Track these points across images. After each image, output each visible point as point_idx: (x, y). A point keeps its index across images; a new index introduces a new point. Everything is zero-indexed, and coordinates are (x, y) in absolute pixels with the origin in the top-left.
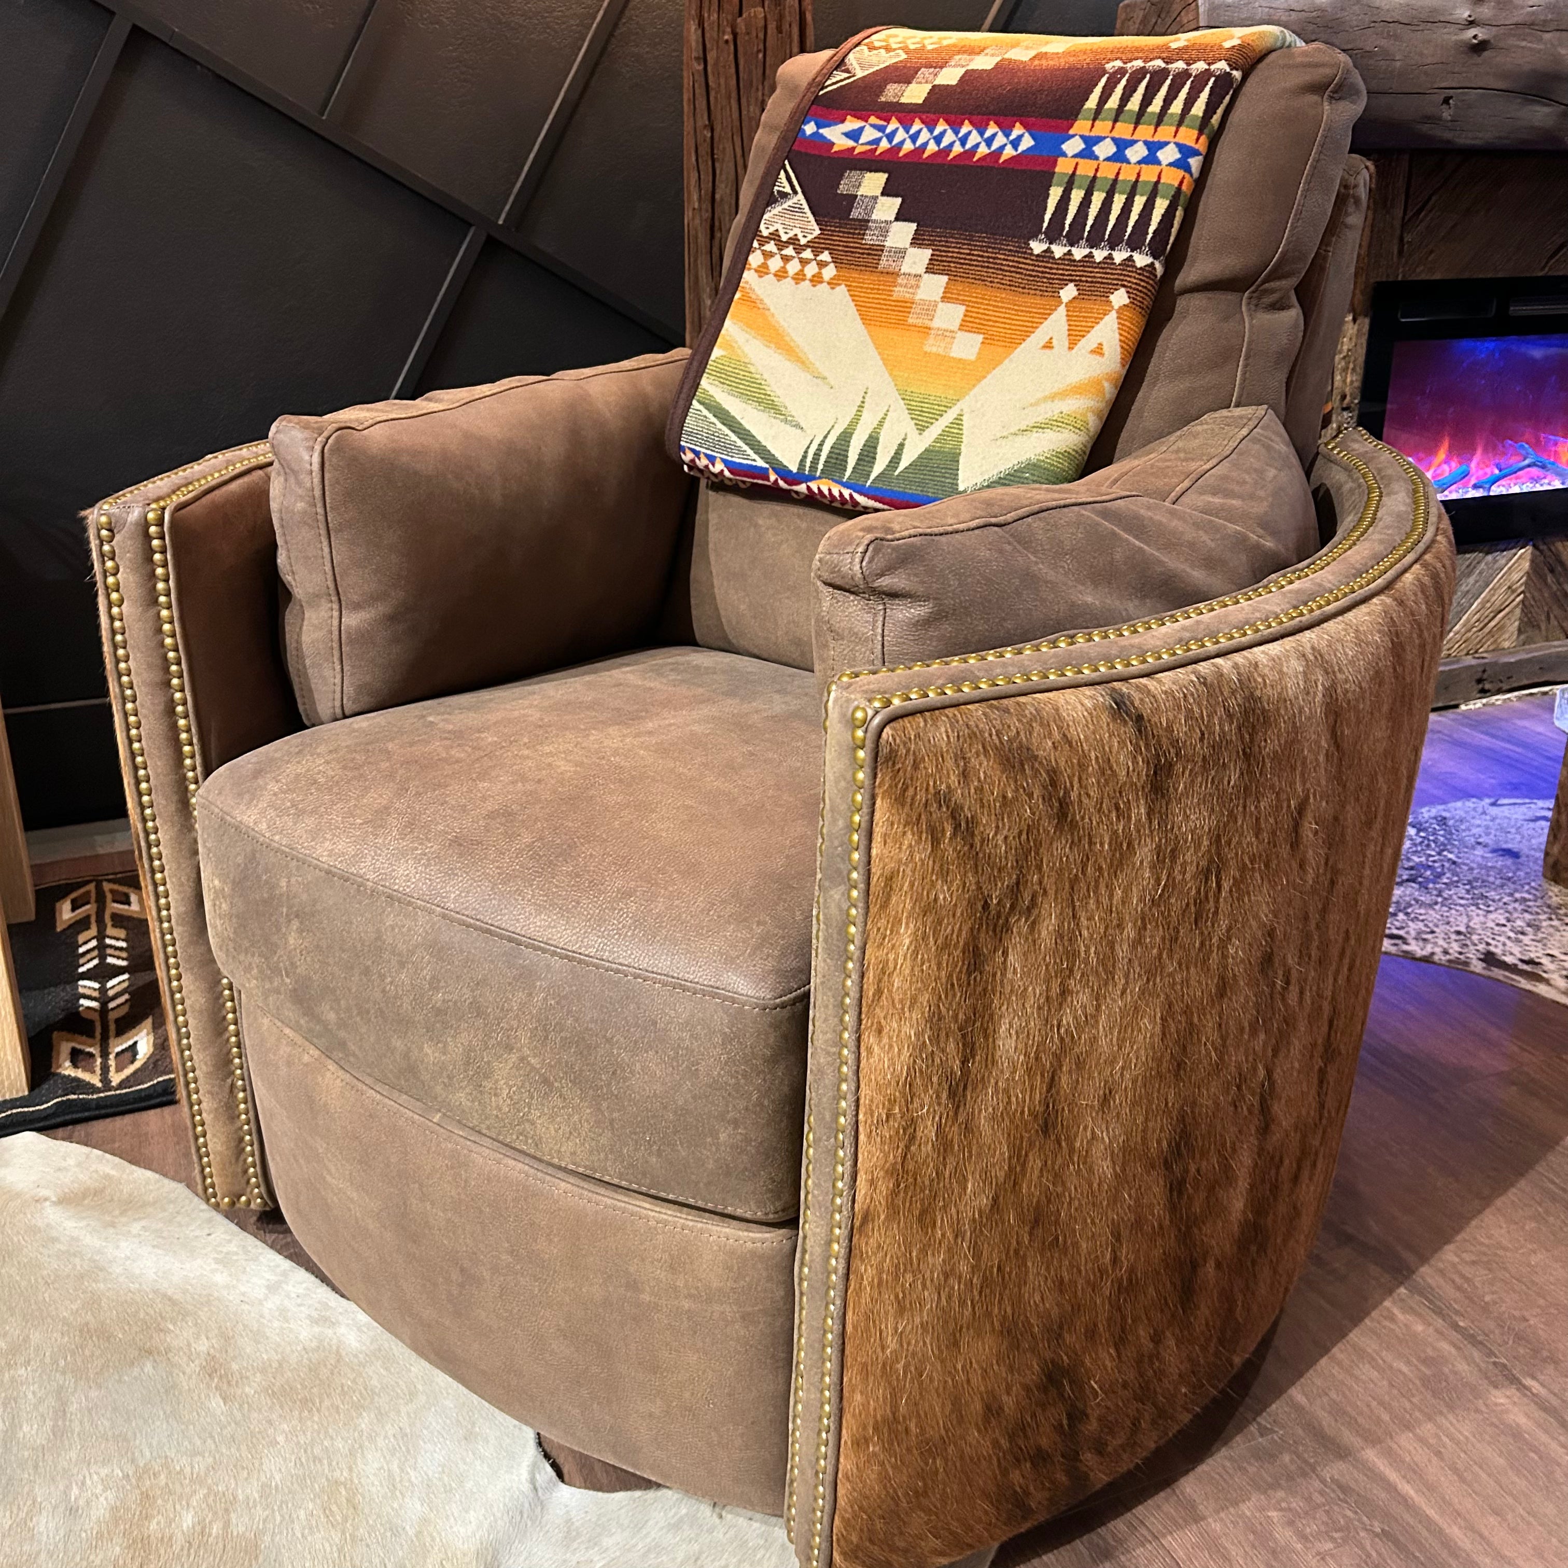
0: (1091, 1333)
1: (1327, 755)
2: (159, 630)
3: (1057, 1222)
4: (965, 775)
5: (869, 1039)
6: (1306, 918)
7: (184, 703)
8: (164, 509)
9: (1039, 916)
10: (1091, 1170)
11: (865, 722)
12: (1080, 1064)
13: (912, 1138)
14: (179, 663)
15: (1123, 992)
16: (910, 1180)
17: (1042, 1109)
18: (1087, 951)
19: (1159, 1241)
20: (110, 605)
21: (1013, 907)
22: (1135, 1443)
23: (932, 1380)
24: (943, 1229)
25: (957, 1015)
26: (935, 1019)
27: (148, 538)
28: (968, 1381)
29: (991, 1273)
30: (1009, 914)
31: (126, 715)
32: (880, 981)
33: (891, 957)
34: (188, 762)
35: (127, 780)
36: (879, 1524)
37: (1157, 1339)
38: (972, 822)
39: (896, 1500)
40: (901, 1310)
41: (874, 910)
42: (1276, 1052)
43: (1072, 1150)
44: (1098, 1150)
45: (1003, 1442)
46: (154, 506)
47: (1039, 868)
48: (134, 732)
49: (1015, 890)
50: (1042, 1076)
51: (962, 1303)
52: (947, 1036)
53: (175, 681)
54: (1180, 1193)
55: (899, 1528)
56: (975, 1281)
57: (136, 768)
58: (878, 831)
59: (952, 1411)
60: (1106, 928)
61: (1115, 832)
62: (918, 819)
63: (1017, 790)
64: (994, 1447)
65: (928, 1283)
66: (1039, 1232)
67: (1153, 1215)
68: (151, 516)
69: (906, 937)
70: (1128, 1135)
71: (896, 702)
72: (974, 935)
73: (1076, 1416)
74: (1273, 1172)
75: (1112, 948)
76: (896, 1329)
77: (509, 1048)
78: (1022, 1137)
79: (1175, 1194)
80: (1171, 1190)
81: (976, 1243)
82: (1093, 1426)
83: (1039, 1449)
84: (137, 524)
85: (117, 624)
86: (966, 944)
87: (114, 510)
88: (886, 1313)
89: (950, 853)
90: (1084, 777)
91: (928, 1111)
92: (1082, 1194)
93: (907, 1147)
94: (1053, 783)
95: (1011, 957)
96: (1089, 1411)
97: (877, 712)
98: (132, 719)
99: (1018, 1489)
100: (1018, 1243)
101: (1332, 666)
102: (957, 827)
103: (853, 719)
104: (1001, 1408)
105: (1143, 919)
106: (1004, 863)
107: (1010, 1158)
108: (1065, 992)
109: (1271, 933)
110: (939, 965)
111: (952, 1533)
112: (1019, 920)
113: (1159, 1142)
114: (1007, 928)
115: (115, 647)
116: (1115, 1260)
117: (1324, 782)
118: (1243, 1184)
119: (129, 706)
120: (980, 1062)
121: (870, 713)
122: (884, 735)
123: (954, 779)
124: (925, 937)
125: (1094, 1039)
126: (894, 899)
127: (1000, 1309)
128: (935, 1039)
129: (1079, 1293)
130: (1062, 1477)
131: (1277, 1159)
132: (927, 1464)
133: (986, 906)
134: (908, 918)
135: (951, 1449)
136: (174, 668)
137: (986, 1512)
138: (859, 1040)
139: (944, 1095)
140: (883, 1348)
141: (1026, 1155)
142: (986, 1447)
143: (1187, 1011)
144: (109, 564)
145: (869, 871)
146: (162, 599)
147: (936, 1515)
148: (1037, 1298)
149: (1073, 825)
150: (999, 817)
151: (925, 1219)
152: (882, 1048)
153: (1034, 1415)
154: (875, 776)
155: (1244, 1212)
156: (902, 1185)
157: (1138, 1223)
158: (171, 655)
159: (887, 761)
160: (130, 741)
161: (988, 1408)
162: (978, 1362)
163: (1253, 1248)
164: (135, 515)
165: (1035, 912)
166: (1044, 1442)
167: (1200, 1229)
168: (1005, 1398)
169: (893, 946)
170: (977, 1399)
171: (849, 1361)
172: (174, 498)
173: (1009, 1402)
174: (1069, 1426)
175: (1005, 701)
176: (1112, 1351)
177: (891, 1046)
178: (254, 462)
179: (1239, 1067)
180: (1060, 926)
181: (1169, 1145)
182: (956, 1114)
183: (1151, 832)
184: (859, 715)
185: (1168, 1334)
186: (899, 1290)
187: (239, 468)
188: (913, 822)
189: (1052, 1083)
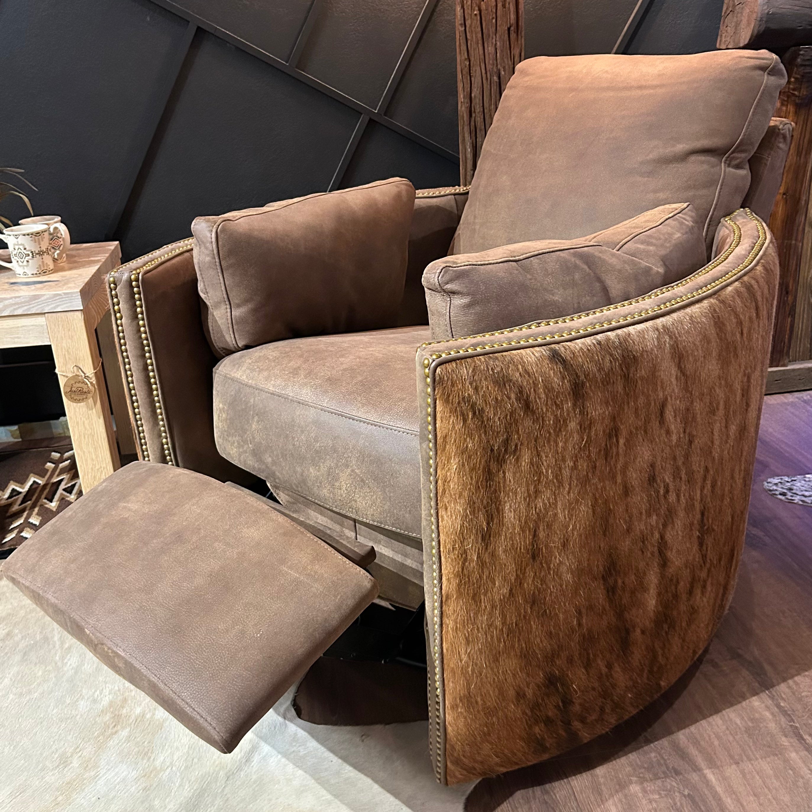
0: (570, 660)
1: (677, 378)
2: (139, 331)
3: (544, 604)
4: (476, 389)
5: (442, 512)
6: (675, 459)
7: (152, 365)
8: (139, 273)
9: (520, 455)
10: (560, 578)
11: (428, 365)
12: (549, 526)
13: (465, 560)
14: (149, 346)
15: (569, 492)
16: (467, 579)
17: (531, 547)
18: (547, 472)
19: (604, 616)
20: (116, 320)
21: (506, 450)
22: (603, 719)
23: (487, 678)
24: (485, 604)
25: (482, 501)
26: (471, 503)
27: (132, 287)
28: (506, 680)
29: (512, 626)
30: (504, 454)
31: (126, 371)
32: (444, 485)
33: (448, 474)
34: (155, 393)
35: (128, 402)
36: (467, 748)
37: (609, 666)
38: (482, 411)
39: (474, 736)
40: (468, 642)
41: (439, 452)
42: (665, 526)
43: (549, 568)
44: (564, 569)
45: (527, 711)
46: (134, 272)
47: (517, 432)
48: (130, 379)
49: (506, 442)
50: (529, 531)
51: (499, 641)
52: (478, 511)
53: (147, 355)
54: (614, 593)
55: (477, 750)
56: (504, 629)
57: (132, 396)
58: (438, 415)
59: (499, 694)
60: (556, 461)
61: (556, 416)
62: (456, 410)
63: (503, 396)
64: (523, 714)
65: (480, 629)
66: (536, 608)
67: (599, 604)
68: (133, 277)
69: (454, 464)
70: (579, 562)
71: (444, 355)
72: (488, 463)
73: (567, 702)
74: (673, 587)
75: (560, 471)
76: (466, 651)
77: (347, 466)
78: (522, 561)
79: (610, 594)
80: (608, 592)
81: (503, 611)
82: (577, 708)
83: (548, 717)
84: (127, 281)
85: (120, 328)
86: (484, 468)
87: (116, 275)
88: (461, 643)
89: (472, 426)
90: (537, 389)
91: (472, 546)
92: (557, 590)
93: (464, 564)
94: (521, 392)
95: (507, 474)
96: (574, 700)
97: (434, 361)
98: (129, 373)
99: (538, 736)
100: (525, 612)
101: (675, 334)
102: (474, 413)
103: (424, 364)
104: (525, 694)
105: (576, 457)
106: (499, 430)
107: (516, 570)
108: (537, 492)
109: (653, 466)
110: (472, 478)
111: (505, 755)
112: (510, 456)
113: (598, 566)
114: (504, 461)
115: (120, 339)
116: (580, 624)
117: (676, 391)
118: (653, 591)
119: (127, 367)
120: (497, 524)
121: (431, 361)
122: (437, 371)
123: (471, 391)
124: (463, 465)
125: (556, 515)
126: (448, 446)
127: (519, 644)
128: (473, 512)
129: (561, 640)
130: (562, 732)
131: (674, 581)
132: (488, 719)
133: (492, 450)
134: (455, 455)
135: (500, 713)
136: (146, 348)
137: (523, 747)
138: (437, 513)
139: (480, 540)
140: (461, 661)
141: (525, 570)
142: (519, 714)
143: (606, 502)
144: (115, 300)
145: (436, 434)
146: (140, 316)
147: (496, 745)
148: (538, 640)
149: (533, 412)
150: (495, 408)
151: (475, 598)
152: (448, 516)
153: (543, 700)
154: (434, 390)
155: (656, 607)
156: (463, 582)
157: (591, 608)
158: (145, 342)
159: (439, 383)
160: (129, 383)
161: (518, 694)
162: (510, 670)
163: (665, 626)
164: (125, 277)
165: (518, 453)
166: (550, 714)
167: (629, 613)
168: (526, 689)
169: (449, 469)
170: (511, 688)
171: (446, 667)
172: (144, 267)
173: (529, 693)
174: (564, 707)
175: (496, 355)
176: (584, 670)
177: (451, 516)
178: (185, 248)
179: (641, 532)
180: (532, 459)
181: (604, 569)
182: (487, 548)
183: (575, 415)
184: (426, 362)
185: (616, 665)
186: (466, 632)
187: (178, 251)
188: (453, 411)
189: (535, 535)
